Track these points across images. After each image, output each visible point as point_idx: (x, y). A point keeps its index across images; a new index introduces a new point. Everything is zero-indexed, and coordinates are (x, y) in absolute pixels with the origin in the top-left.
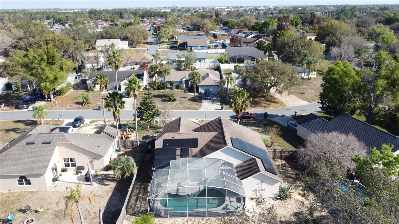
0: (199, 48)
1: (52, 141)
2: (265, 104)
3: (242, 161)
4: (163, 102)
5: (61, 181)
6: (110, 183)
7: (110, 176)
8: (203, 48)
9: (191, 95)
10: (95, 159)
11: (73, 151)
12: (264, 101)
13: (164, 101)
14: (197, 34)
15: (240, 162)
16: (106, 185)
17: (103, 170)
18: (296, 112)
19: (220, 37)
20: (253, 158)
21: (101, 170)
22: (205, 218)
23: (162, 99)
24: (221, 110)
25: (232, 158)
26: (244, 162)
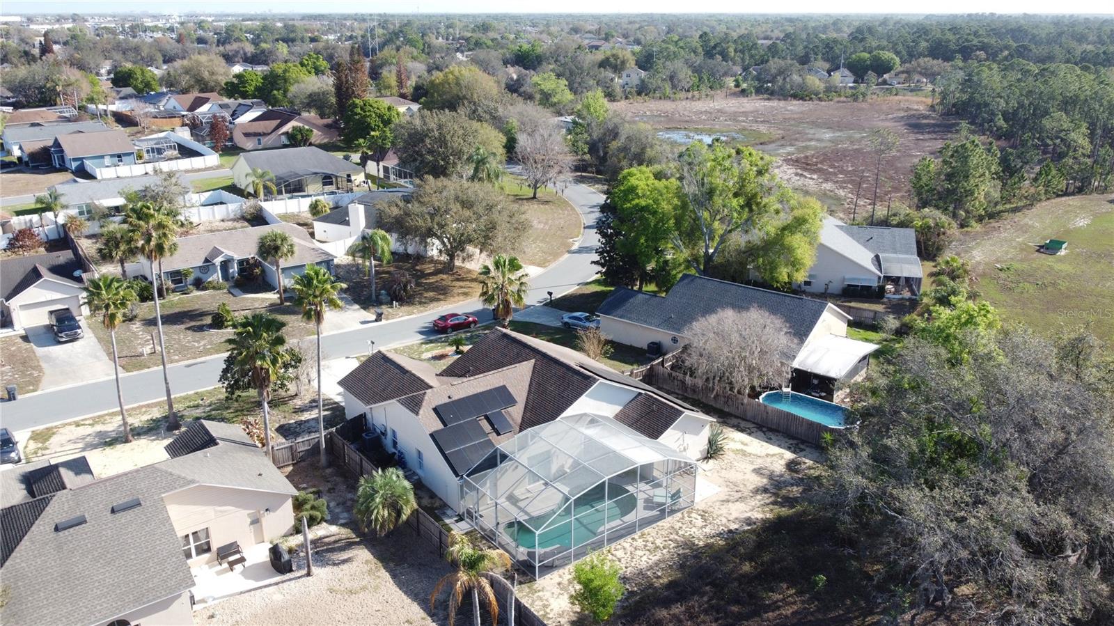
0: (107, 161)
1: (140, 497)
2: (462, 287)
3: (620, 405)
4: (198, 335)
5: (211, 599)
6: (350, 555)
7: (326, 540)
8: (121, 161)
9: (264, 300)
10: (267, 510)
11: (204, 508)
12: (452, 281)
13: (200, 329)
14: (60, 117)
15: (618, 409)
16: (344, 561)
17: (291, 535)
18: (550, 294)
19: (144, 122)
20: (640, 394)
21: (285, 536)
22: (636, 536)
23: (188, 325)
24: (376, 321)
25: (605, 404)
26: (625, 407)
